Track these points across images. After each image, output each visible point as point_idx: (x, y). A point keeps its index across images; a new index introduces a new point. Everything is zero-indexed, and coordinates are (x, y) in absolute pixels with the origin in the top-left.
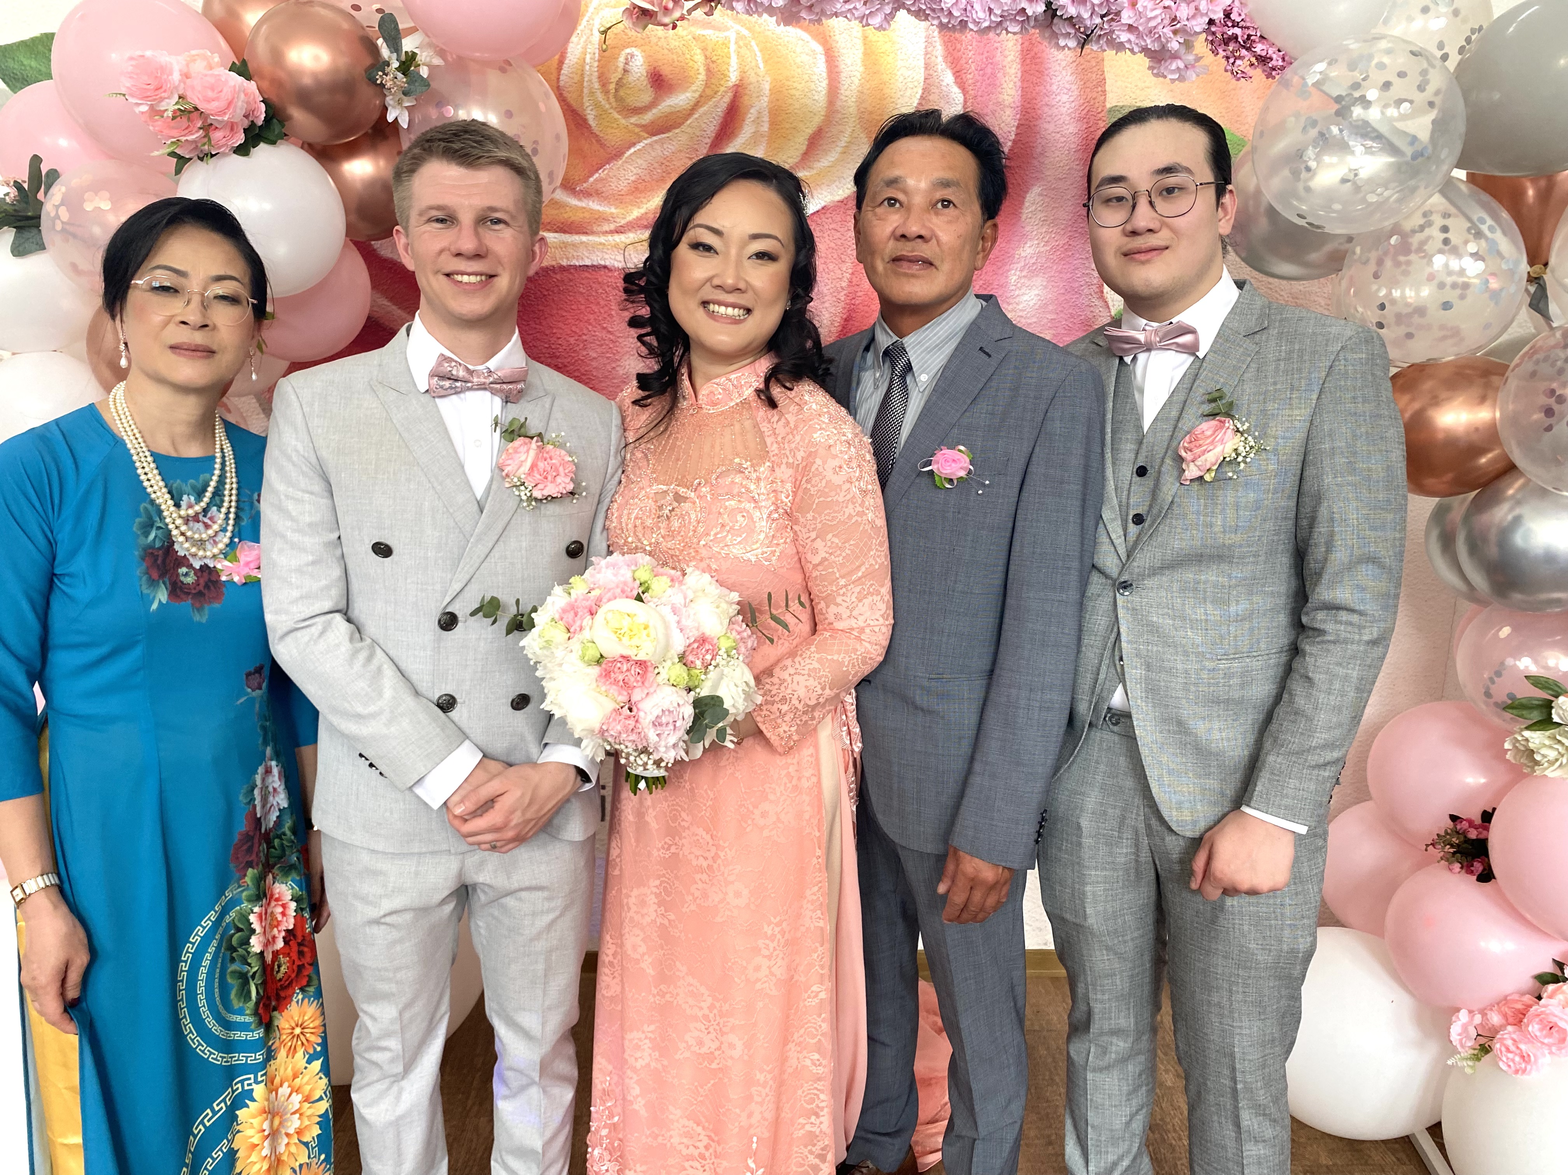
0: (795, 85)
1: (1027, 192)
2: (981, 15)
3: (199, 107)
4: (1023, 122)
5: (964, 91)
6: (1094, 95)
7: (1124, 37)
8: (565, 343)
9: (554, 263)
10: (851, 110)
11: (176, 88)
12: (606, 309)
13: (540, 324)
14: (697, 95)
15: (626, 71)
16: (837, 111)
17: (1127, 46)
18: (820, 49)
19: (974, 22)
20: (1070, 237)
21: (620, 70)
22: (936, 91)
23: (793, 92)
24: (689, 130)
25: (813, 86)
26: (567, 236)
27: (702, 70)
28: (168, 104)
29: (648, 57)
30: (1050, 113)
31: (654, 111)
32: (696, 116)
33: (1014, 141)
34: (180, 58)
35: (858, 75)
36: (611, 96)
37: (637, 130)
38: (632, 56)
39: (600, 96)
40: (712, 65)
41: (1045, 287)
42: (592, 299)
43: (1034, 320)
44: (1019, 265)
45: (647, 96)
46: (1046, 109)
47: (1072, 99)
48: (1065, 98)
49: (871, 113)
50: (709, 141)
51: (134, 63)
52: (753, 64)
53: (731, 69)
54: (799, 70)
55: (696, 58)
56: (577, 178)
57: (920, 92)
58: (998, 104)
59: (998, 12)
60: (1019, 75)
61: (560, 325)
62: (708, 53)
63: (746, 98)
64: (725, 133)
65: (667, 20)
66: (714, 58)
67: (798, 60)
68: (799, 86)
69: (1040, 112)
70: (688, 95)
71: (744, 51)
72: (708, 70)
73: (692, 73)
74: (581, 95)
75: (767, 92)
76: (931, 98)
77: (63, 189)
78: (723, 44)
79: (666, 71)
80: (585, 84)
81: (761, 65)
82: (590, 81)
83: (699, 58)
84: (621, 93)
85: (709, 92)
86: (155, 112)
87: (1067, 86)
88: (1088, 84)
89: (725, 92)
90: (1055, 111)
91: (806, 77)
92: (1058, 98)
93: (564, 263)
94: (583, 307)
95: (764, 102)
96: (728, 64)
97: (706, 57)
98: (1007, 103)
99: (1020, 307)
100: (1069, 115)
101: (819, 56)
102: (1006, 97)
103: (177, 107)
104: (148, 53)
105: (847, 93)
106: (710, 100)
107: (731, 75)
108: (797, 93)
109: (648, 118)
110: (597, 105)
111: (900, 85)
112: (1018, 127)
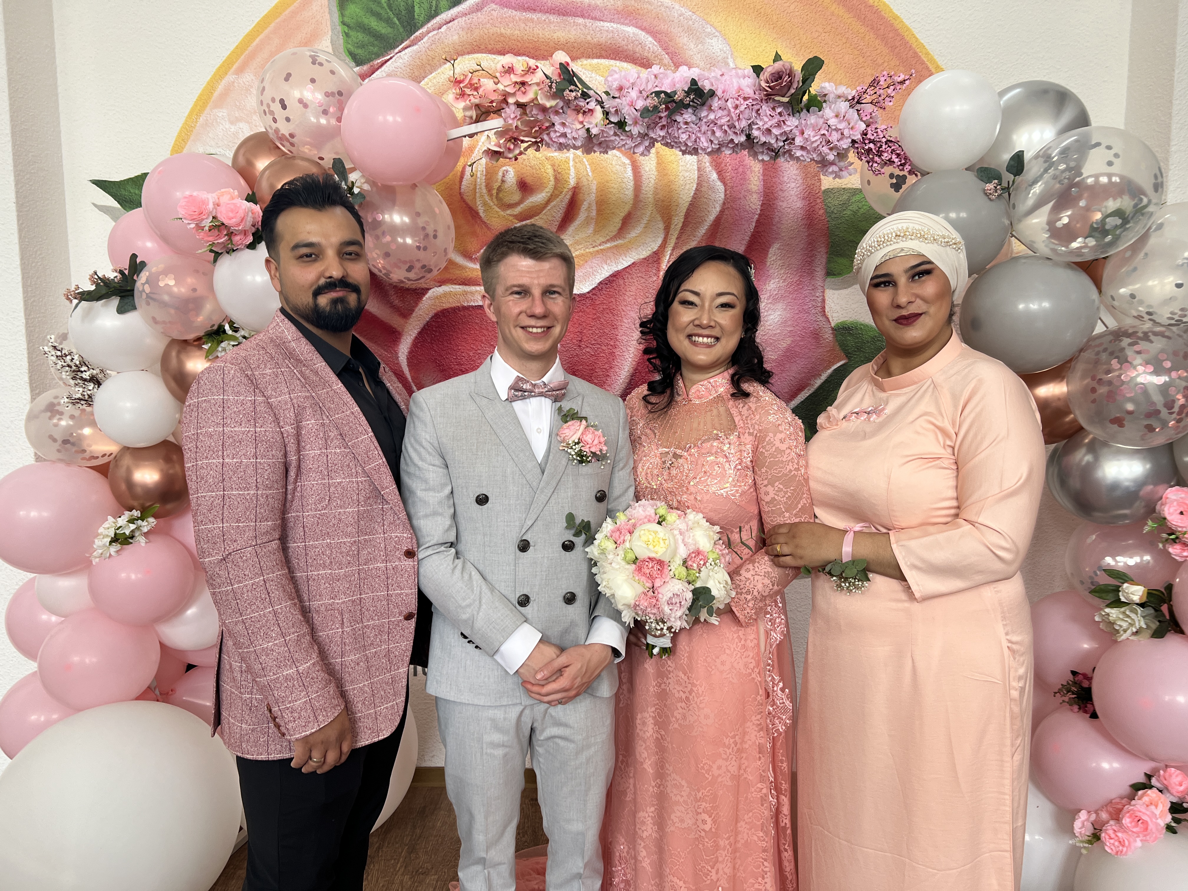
0: (612, 185)
1: (770, 248)
2: (706, 144)
3: (225, 223)
4: (765, 202)
5: (725, 184)
6: (813, 182)
7: (799, 153)
8: (466, 356)
9: (459, 305)
10: (650, 200)
11: (211, 212)
12: (493, 332)
13: (451, 343)
14: (549, 195)
15: (503, 181)
16: (641, 201)
17: (802, 158)
18: (627, 161)
19: (702, 148)
20: (801, 276)
21: (499, 180)
22: (705, 184)
23: (612, 190)
24: (545, 217)
25: (624, 186)
26: (467, 287)
27: (552, 179)
28: (206, 222)
29: (516, 172)
30: (783, 195)
31: (522, 206)
32: (549, 208)
33: (760, 215)
34: (214, 195)
35: (654, 177)
36: (494, 197)
37: (511, 218)
38: (507, 171)
39: (487, 198)
40: (558, 176)
41: (785, 310)
42: (483, 327)
43: (779, 331)
44: (766, 296)
45: (517, 196)
46: (780, 193)
47: (798, 185)
48: (793, 185)
49: (663, 201)
50: (557, 223)
51: (186, 200)
52: (585, 173)
53: (571, 177)
54: (615, 176)
55: (548, 171)
56: (473, 250)
57: (695, 186)
58: (748, 191)
59: (716, 142)
60: (761, 172)
61: (463, 344)
62: (556, 168)
63: (581, 195)
64: (568, 218)
65: (511, 156)
66: (560, 171)
67: (614, 169)
68: (615, 186)
69: (776, 195)
70: (543, 194)
71: (578, 165)
72: (556, 178)
73: (545, 181)
74: (475, 198)
75: (594, 191)
76: (703, 189)
77: (147, 274)
78: (565, 161)
79: (529, 180)
80: (477, 190)
81: (590, 174)
82: (480, 188)
83: (550, 171)
84: (501, 195)
85: (556, 192)
86: (199, 228)
87: (794, 177)
88: (809, 175)
89: (568, 192)
90: (786, 194)
91: (619, 180)
92: (789, 185)
93: (466, 305)
94: (477, 332)
95: (593, 197)
96: (569, 174)
97: (554, 170)
98: (754, 190)
99: (768, 323)
100: (797, 196)
101: (628, 166)
102: (753, 187)
103: (211, 224)
104: (195, 194)
105: (647, 189)
106: (557, 197)
107: (571, 181)
108: (614, 191)
109: (517, 210)
110: (485, 204)
111: (682, 182)
112: (762, 206)
